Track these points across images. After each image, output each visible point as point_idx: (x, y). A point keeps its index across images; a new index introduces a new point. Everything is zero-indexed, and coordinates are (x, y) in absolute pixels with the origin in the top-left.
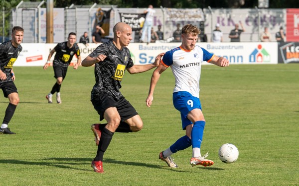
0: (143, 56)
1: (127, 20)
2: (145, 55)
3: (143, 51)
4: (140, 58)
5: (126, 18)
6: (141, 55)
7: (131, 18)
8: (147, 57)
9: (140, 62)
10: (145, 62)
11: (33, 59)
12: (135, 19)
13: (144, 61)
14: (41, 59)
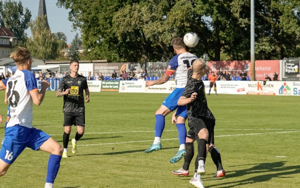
0: (295, 90)
1: (288, 67)
2: (296, 89)
3: (295, 87)
4: (294, 91)
5: (288, 66)
6: (294, 89)
7: (290, 66)
8: (297, 90)
9: (294, 94)
10: (297, 94)
11: (240, 90)
12: (293, 66)
13: (295, 93)
14: (244, 90)
